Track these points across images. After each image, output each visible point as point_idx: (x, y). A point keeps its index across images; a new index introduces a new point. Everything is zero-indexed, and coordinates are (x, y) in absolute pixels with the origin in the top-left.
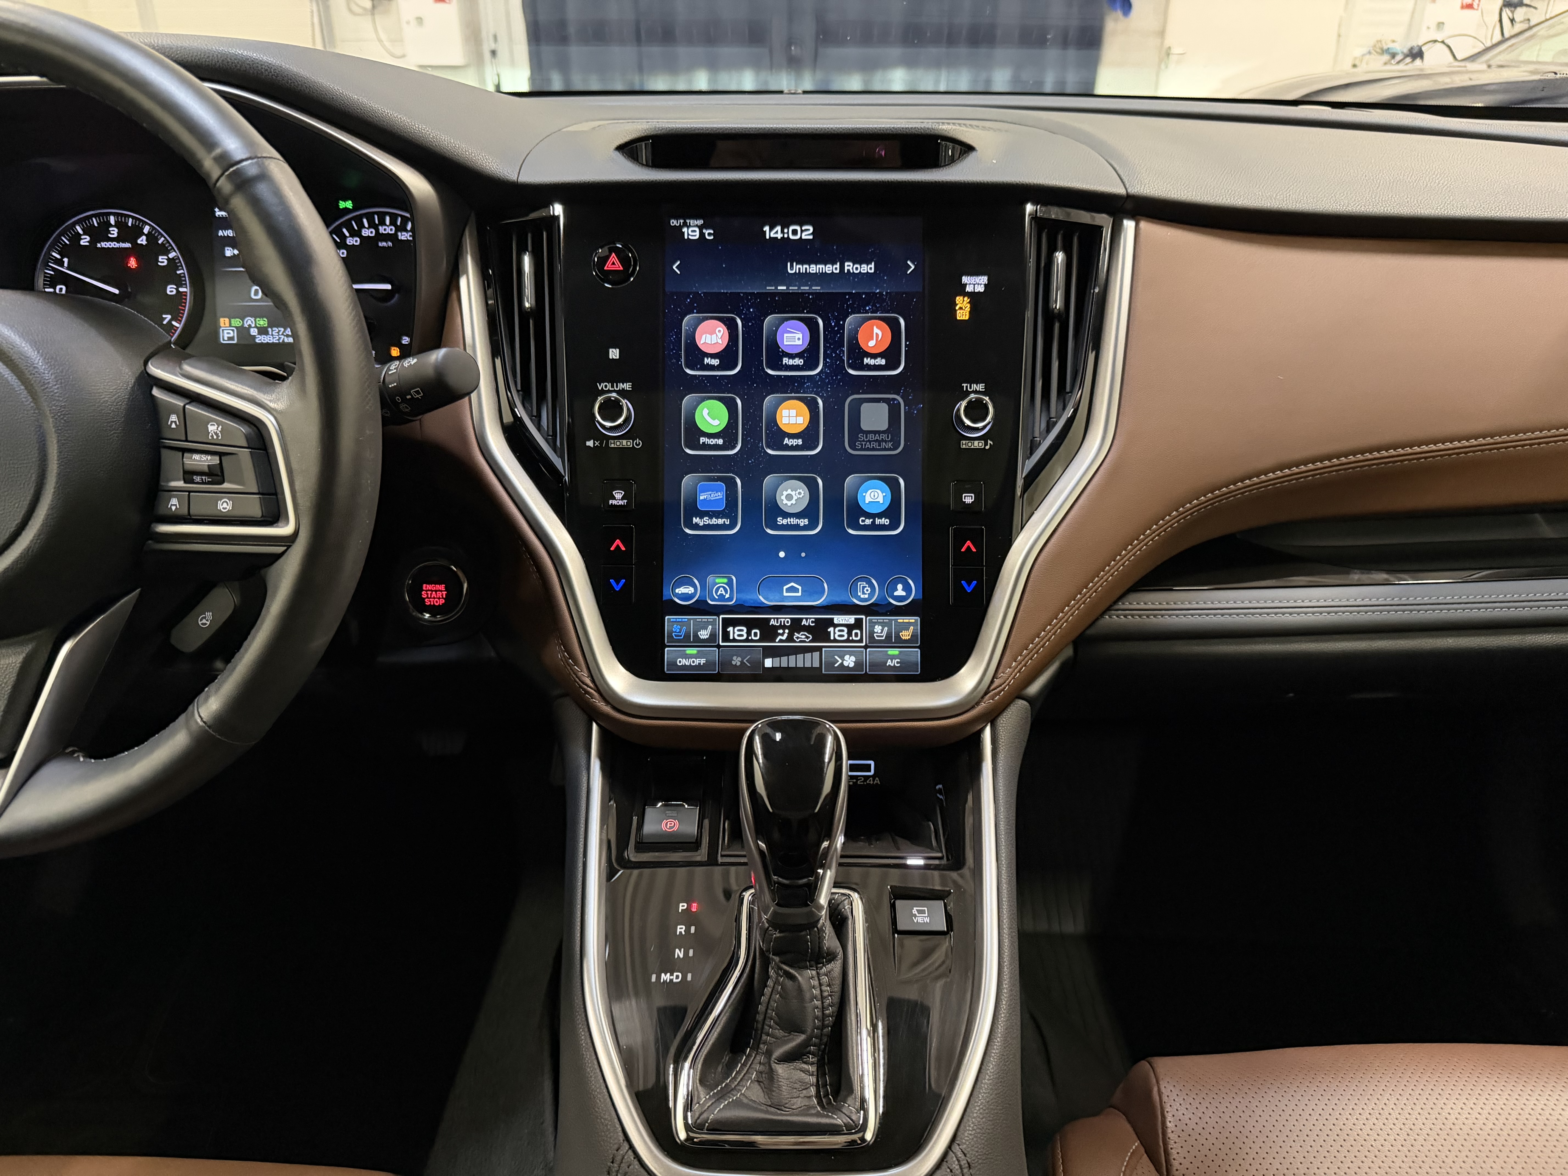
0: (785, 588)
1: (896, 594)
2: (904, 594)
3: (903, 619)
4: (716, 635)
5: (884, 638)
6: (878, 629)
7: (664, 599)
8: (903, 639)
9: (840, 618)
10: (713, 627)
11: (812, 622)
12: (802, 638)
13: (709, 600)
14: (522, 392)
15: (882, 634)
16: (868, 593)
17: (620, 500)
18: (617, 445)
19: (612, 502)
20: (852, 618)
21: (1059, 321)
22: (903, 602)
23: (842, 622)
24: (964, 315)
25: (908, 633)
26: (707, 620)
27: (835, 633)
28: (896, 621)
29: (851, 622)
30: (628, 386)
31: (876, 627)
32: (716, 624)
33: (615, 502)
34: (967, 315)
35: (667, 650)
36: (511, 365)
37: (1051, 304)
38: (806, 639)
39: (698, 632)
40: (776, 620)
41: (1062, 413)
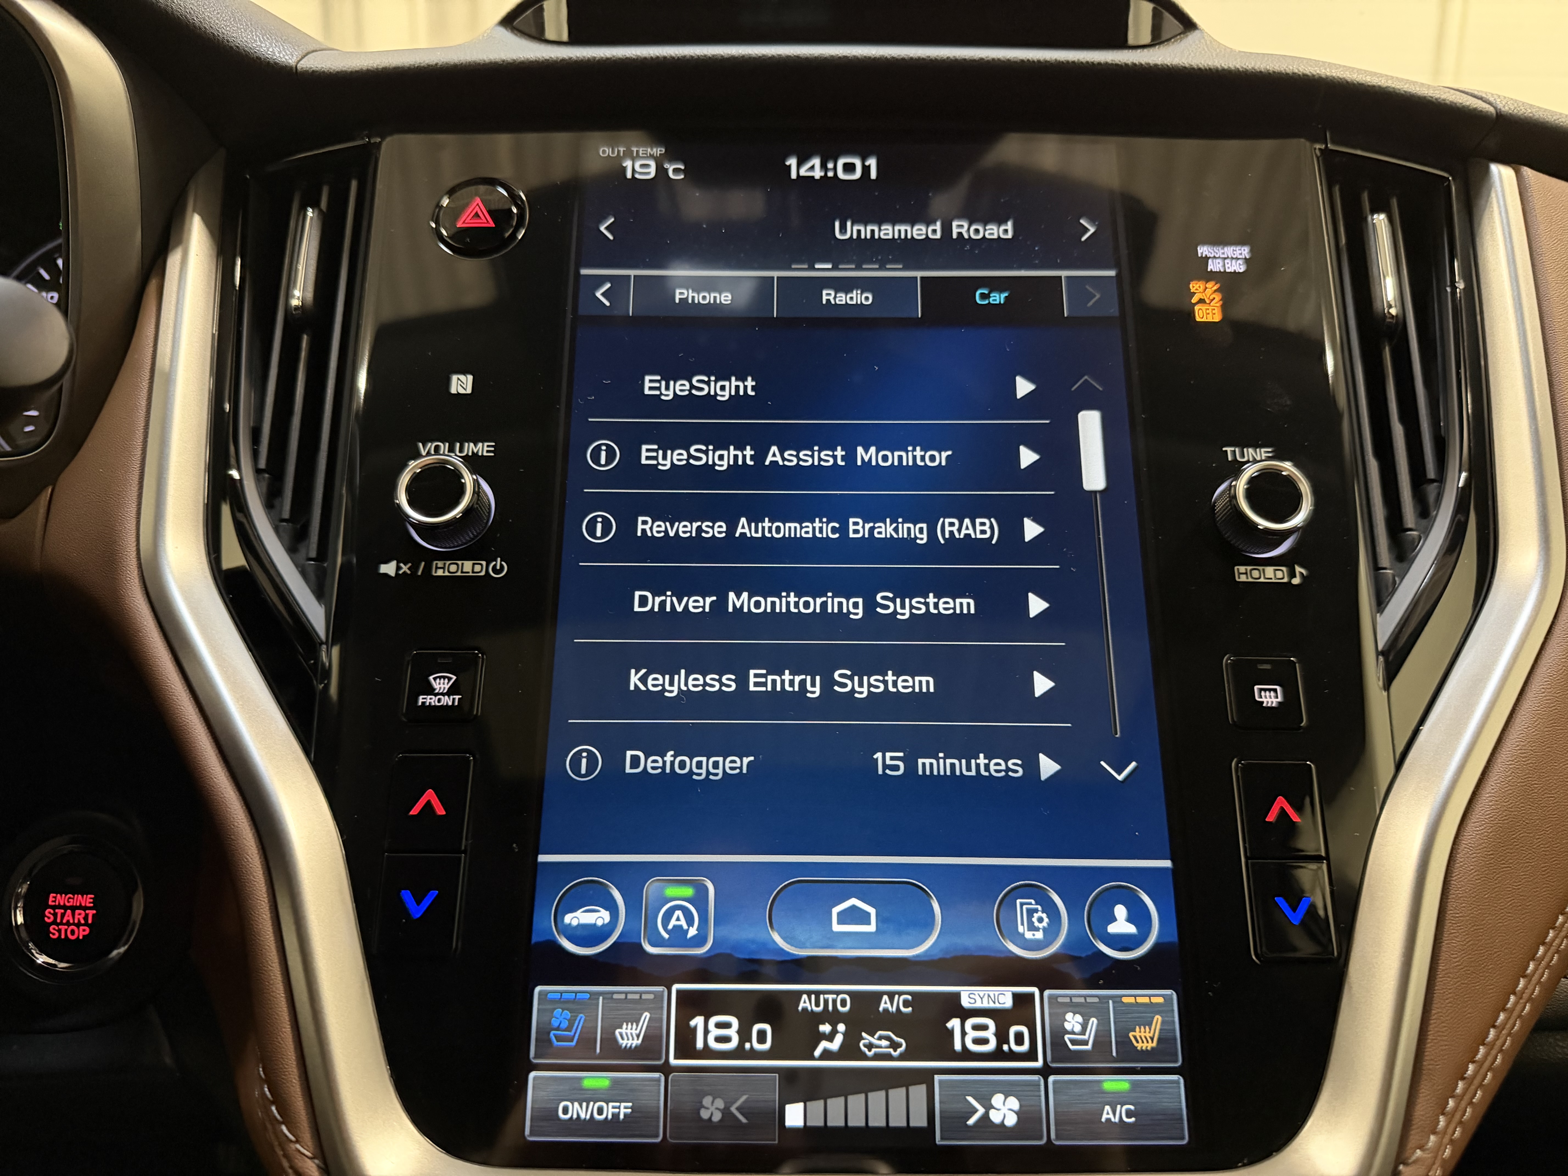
0: (835, 911)
1: (1112, 929)
2: (1131, 929)
3: (1135, 996)
4: (661, 1036)
5: (1089, 1047)
6: (1073, 1022)
7: (535, 939)
8: (1139, 1048)
9: (974, 994)
10: (653, 1016)
11: (906, 1004)
12: (880, 1047)
13: (647, 942)
14: (268, 474)
15: (1085, 1035)
16: (1044, 927)
17: (444, 696)
18: (449, 572)
19: (425, 700)
20: (1004, 994)
21: (1390, 345)
22: (1130, 952)
23: (982, 1003)
24: (1211, 314)
25: (1150, 1032)
26: (639, 995)
27: (964, 1034)
28: (1118, 1002)
29: (1004, 1003)
30: (486, 449)
31: (1069, 1016)
32: (662, 1008)
33: (432, 701)
34: (1216, 314)
35: (535, 1078)
36: (252, 424)
37: (1377, 305)
38: (891, 1050)
39: (615, 1030)
40: (813, 997)
41: (1424, 522)
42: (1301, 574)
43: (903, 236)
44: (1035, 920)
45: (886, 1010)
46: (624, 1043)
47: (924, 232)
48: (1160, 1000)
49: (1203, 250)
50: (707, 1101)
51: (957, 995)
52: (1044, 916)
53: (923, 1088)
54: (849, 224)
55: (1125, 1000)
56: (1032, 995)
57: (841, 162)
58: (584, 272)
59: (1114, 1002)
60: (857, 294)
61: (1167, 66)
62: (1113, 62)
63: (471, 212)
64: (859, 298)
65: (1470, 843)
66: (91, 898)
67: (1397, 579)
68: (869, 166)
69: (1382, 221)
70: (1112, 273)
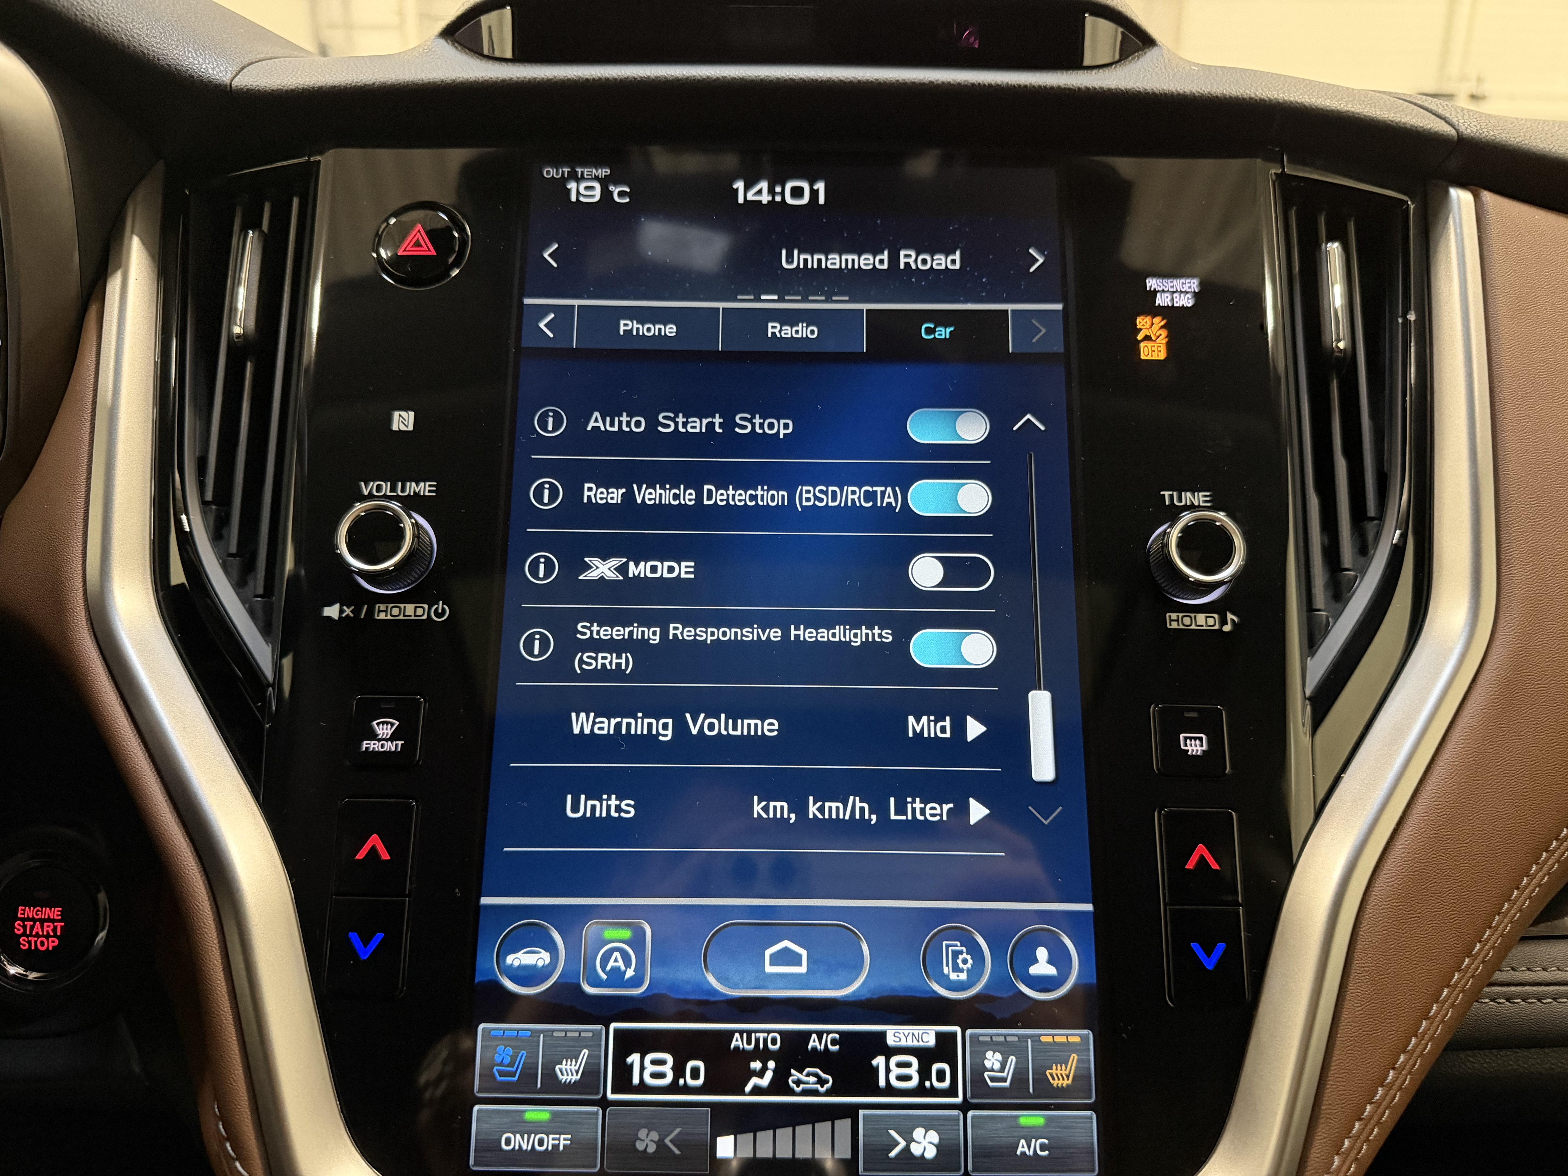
0: (769, 952)
1: (1034, 970)
2: (1052, 971)
3: (1053, 1036)
4: (599, 1072)
5: (1007, 1084)
6: (993, 1060)
7: (478, 979)
8: (1055, 1085)
9: (899, 1033)
10: (591, 1053)
11: (834, 1042)
12: (808, 1083)
13: (585, 982)
14: (215, 505)
15: (1003, 1072)
16: (968, 968)
17: (387, 742)
18: (392, 616)
19: (368, 746)
20: (928, 1033)
21: (1338, 377)
22: (1050, 993)
23: (907, 1041)
24: (1156, 351)
25: (1066, 1070)
26: (578, 1033)
27: (888, 1070)
28: (1037, 1041)
29: (928, 1042)
30: (427, 488)
31: (989, 1054)
32: (600, 1045)
33: (376, 746)
34: (1162, 351)
35: (478, 1111)
36: (197, 454)
37: (1326, 339)
38: (818, 1086)
39: (556, 1066)
40: (745, 1035)
41: (1362, 560)
42: (1233, 620)
43: (850, 266)
44: (959, 961)
45: (814, 1049)
46: (563, 1078)
47: (872, 261)
48: (1077, 1039)
49: (1152, 283)
50: (642, 1133)
51: (883, 1034)
52: (969, 957)
53: (847, 1122)
54: (796, 252)
55: (1043, 1039)
56: (954, 1034)
57: (789, 186)
58: (527, 301)
59: (1032, 1041)
60: (803, 327)
61: (1122, 90)
62: (1067, 86)
63: (414, 237)
64: (804, 331)
65: (1380, 895)
66: (58, 911)
67: (1330, 619)
68: (818, 190)
69: (1336, 249)
70: (1059, 307)
